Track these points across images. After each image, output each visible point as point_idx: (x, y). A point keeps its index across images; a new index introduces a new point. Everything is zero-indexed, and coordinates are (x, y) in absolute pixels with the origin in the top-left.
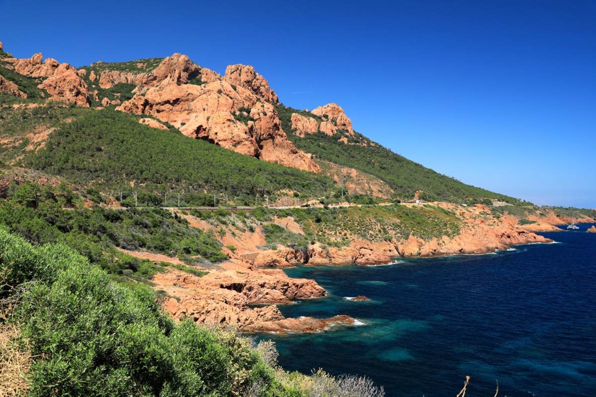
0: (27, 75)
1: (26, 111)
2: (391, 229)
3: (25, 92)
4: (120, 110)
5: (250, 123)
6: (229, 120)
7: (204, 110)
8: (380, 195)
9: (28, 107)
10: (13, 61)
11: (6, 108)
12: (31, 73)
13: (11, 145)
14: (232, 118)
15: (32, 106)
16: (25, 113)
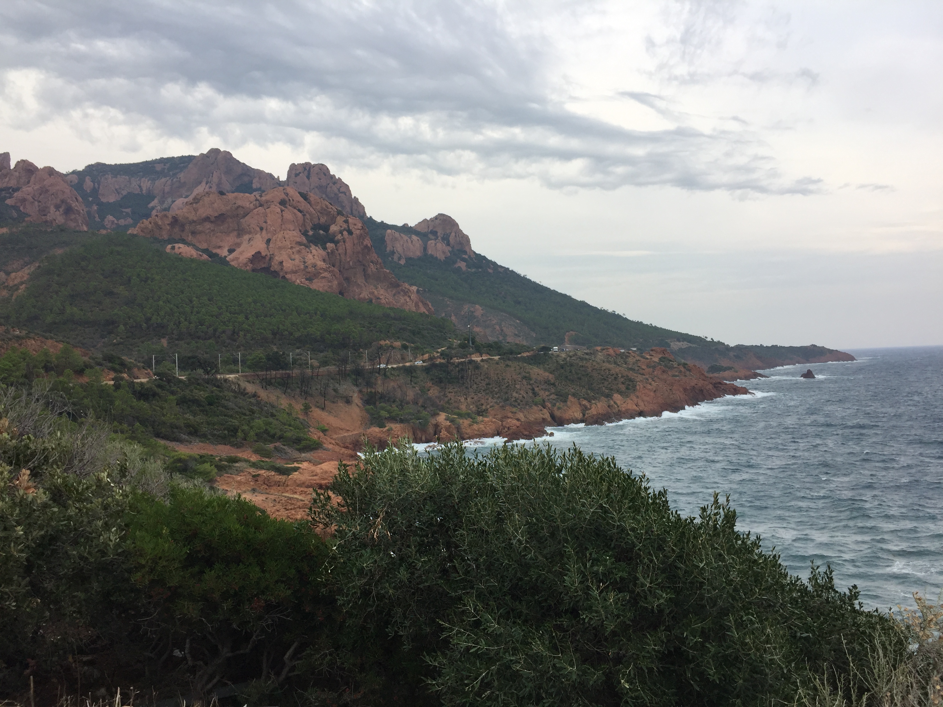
2: (542, 389)
4: (135, 233)
5: (330, 246)
6: (300, 244)
7: (262, 229)
8: (518, 341)
14: (304, 240)
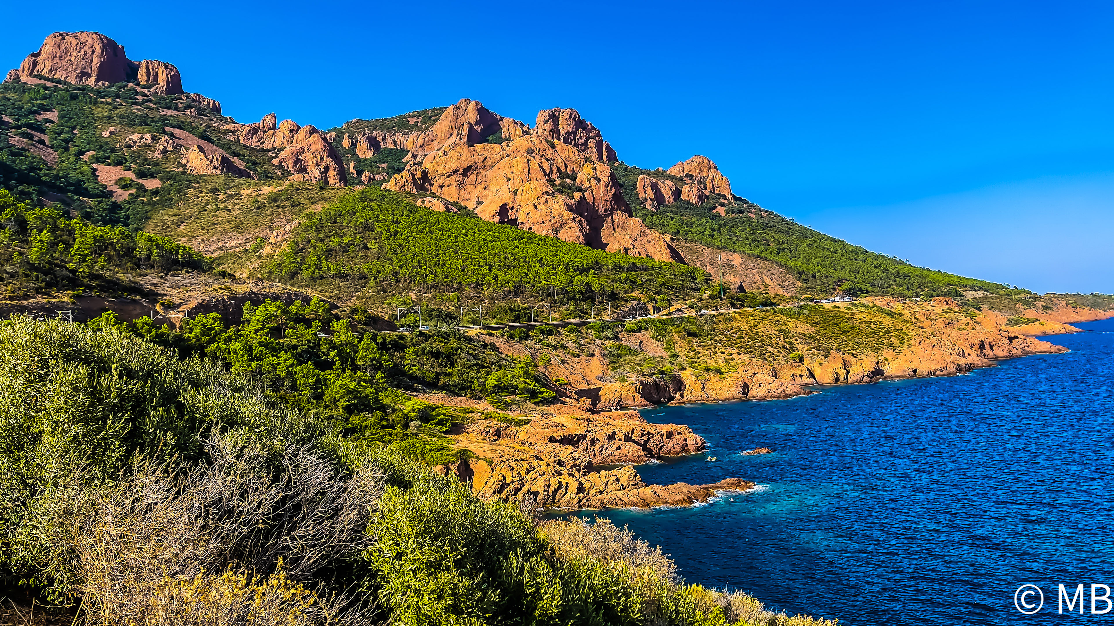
0: (257, 146)
1: (259, 198)
2: (801, 343)
4: (388, 188)
5: (577, 194)
6: (547, 193)
7: (509, 180)
8: (780, 292)
10: (236, 129)
11: (231, 195)
12: (262, 143)
13: (241, 249)
14: (550, 189)
15: (267, 190)
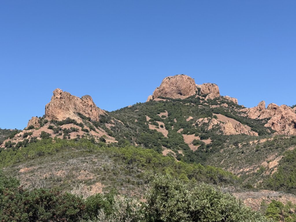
0: (256, 118)
1: (259, 145)
3: (256, 131)
9: (260, 142)
10: (246, 111)
11: (245, 145)
12: (259, 117)
13: (251, 172)
15: (263, 141)
16: (258, 147)
